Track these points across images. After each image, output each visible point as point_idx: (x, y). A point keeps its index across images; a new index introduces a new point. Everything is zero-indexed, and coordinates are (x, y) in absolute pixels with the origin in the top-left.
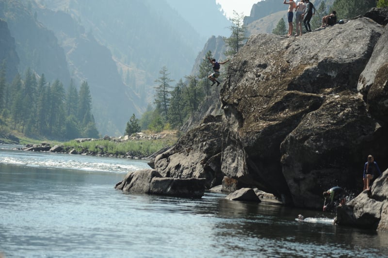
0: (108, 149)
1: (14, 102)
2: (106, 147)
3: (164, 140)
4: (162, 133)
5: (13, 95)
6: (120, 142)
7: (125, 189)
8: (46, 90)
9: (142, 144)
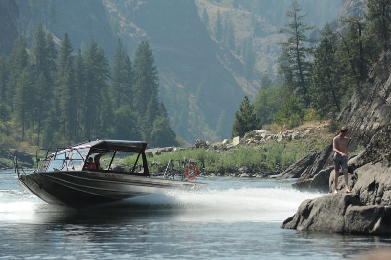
0: (206, 164)
1: (17, 89)
2: (202, 160)
3: (307, 140)
4: (302, 127)
5: (15, 77)
6: (226, 149)
7: (300, 228)
8: (75, 63)
9: (266, 150)
